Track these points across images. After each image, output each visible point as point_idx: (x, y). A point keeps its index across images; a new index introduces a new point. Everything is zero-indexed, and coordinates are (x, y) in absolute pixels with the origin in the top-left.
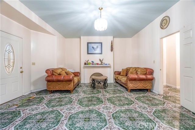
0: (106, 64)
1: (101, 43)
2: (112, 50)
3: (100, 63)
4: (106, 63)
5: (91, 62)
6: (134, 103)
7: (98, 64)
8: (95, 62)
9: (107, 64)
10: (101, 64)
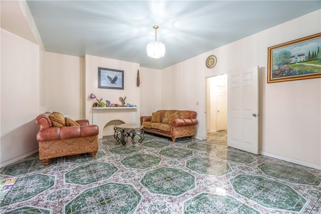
0: (130, 106)
1: (123, 72)
2: (138, 84)
3: (120, 103)
4: (131, 104)
5: (105, 103)
6: (161, 159)
7: (116, 105)
8: (113, 102)
9: (133, 106)
10: (123, 106)
